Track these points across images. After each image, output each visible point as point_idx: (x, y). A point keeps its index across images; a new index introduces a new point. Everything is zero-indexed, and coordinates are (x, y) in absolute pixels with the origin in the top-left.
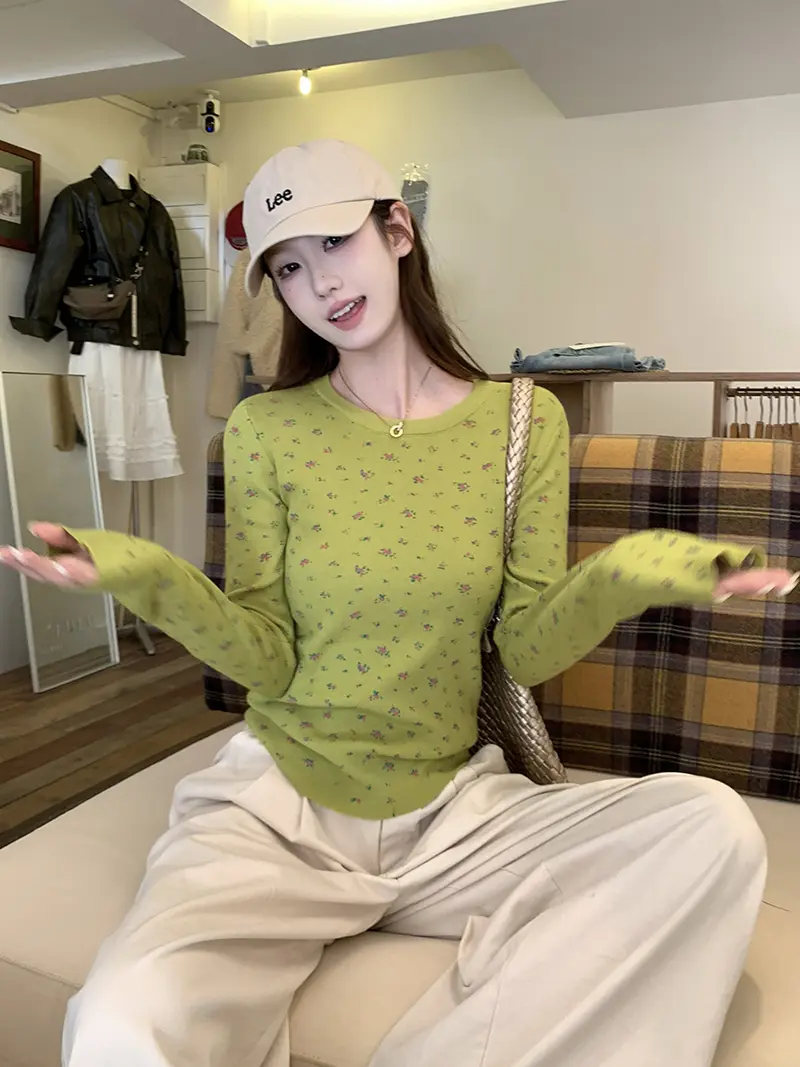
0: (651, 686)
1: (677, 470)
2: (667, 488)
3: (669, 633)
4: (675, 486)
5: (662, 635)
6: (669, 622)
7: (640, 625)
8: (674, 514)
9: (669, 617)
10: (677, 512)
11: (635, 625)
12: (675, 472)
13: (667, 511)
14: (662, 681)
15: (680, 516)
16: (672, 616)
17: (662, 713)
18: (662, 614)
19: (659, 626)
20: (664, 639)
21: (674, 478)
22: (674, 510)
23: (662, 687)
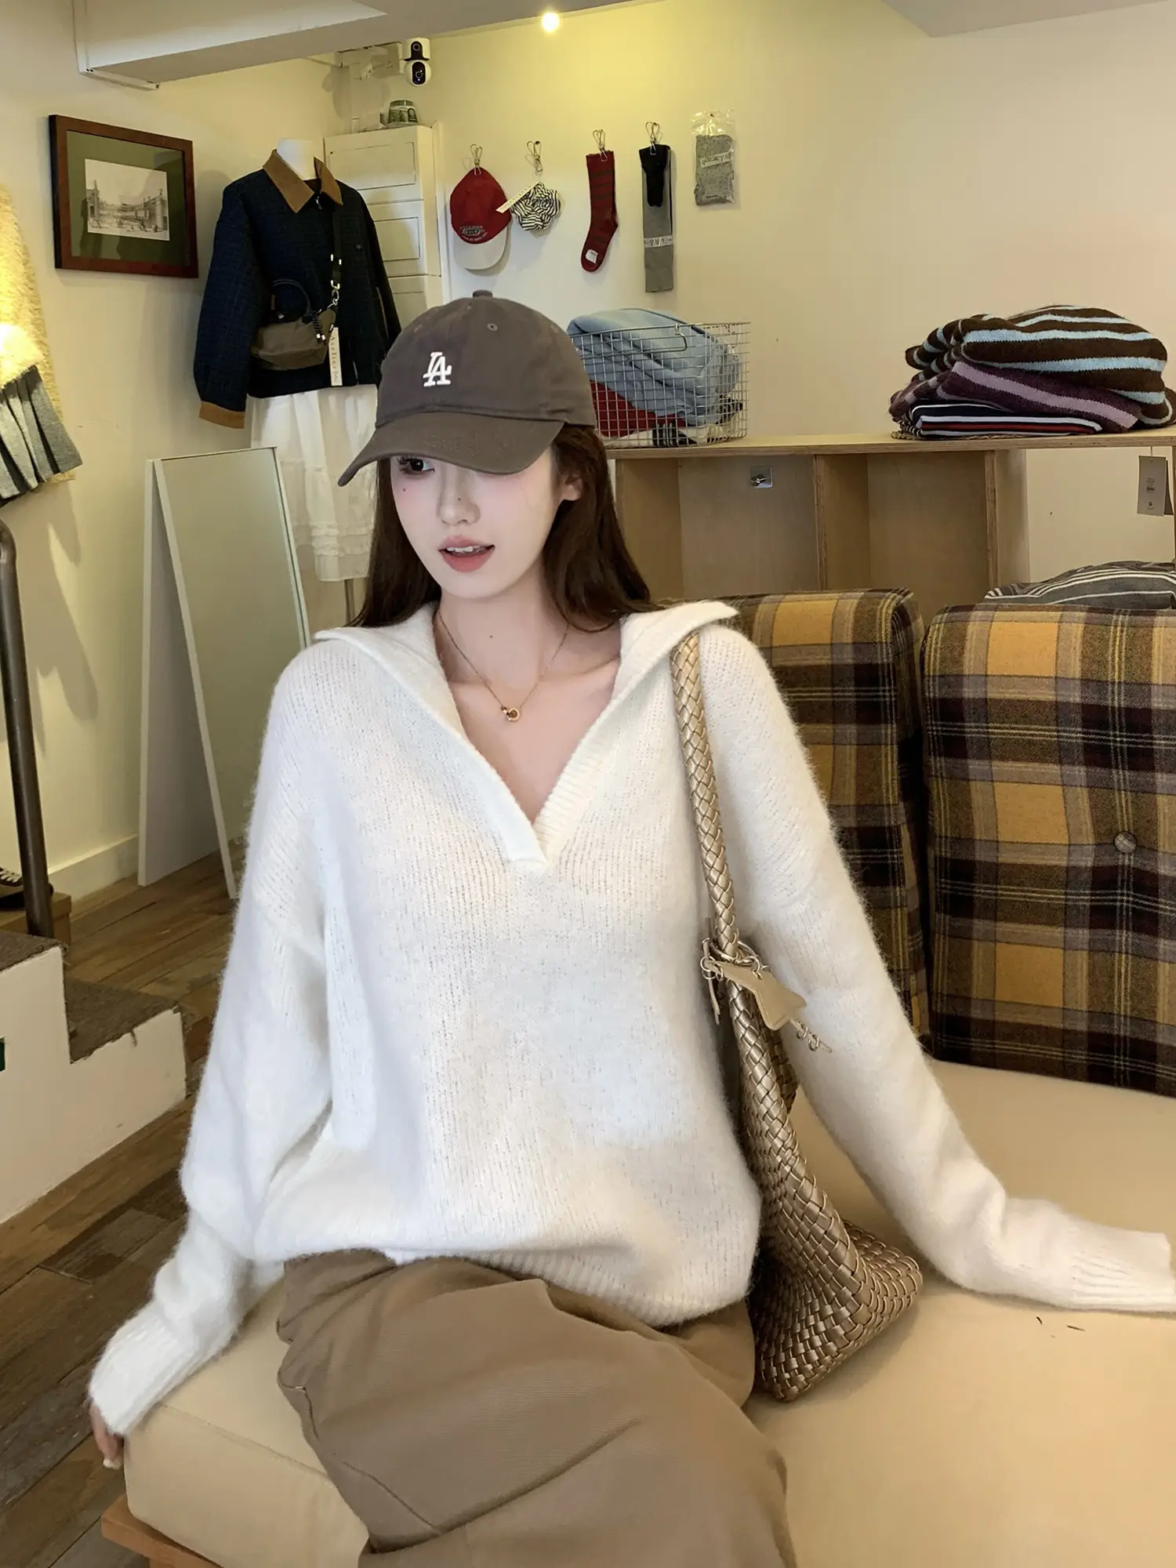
0: (1112, 977)
1: (1117, 681)
2: (1106, 707)
3: (1130, 905)
4: (1116, 705)
5: (1122, 906)
6: (1128, 889)
7: (1092, 895)
8: (1119, 745)
9: (1128, 882)
10: (1121, 742)
11: (1085, 895)
12: (1113, 683)
13: (1109, 741)
14: (1126, 971)
15: (1128, 748)
16: (1132, 880)
17: (1129, 1013)
18: (1120, 878)
19: (1116, 894)
20: (1124, 913)
21: (1113, 692)
22: (1118, 739)
23: (1126, 978)
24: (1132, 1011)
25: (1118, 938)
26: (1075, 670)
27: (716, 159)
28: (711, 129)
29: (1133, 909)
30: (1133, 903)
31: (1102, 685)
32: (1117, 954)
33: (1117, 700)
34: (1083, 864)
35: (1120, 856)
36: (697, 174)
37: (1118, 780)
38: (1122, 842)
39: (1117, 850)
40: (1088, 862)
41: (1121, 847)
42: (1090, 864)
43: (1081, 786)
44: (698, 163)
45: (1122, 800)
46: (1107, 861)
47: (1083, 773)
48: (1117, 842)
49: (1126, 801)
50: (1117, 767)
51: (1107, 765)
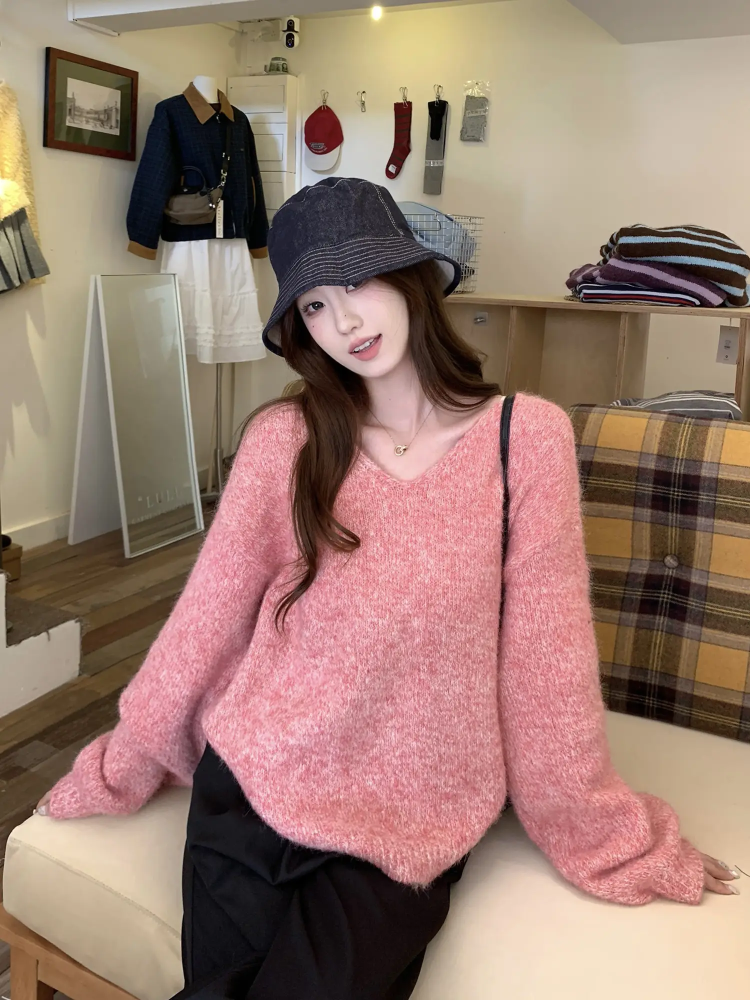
1: (681, 458)
2: (671, 473)
3: (669, 601)
4: (678, 472)
5: (663, 601)
6: (669, 590)
7: (643, 592)
8: (676, 497)
9: (670, 586)
10: (678, 496)
11: (639, 591)
12: (678, 459)
13: (670, 494)
14: (660, 642)
15: (682, 500)
16: (672, 585)
17: (659, 669)
18: (664, 583)
19: (660, 593)
20: (664, 605)
21: (677, 464)
22: (676, 493)
23: (659, 647)
24: (661, 668)
25: (657, 621)
26: (655, 449)
27: (476, 112)
28: (476, 92)
29: (671, 604)
30: (671, 599)
31: (670, 459)
32: (655, 632)
33: (679, 469)
34: (640, 572)
35: (667, 569)
36: (464, 120)
37: (672, 520)
38: (670, 561)
39: (665, 566)
40: (644, 571)
41: (668, 564)
42: (645, 572)
43: (646, 522)
44: (465, 112)
45: (673, 533)
46: (657, 572)
47: (649, 514)
48: (666, 560)
49: (676, 534)
50: (673, 512)
51: (666, 509)
